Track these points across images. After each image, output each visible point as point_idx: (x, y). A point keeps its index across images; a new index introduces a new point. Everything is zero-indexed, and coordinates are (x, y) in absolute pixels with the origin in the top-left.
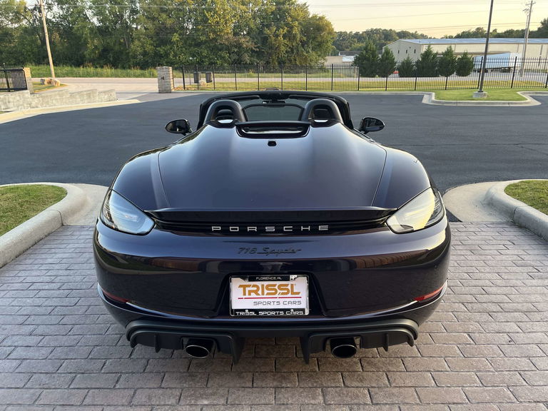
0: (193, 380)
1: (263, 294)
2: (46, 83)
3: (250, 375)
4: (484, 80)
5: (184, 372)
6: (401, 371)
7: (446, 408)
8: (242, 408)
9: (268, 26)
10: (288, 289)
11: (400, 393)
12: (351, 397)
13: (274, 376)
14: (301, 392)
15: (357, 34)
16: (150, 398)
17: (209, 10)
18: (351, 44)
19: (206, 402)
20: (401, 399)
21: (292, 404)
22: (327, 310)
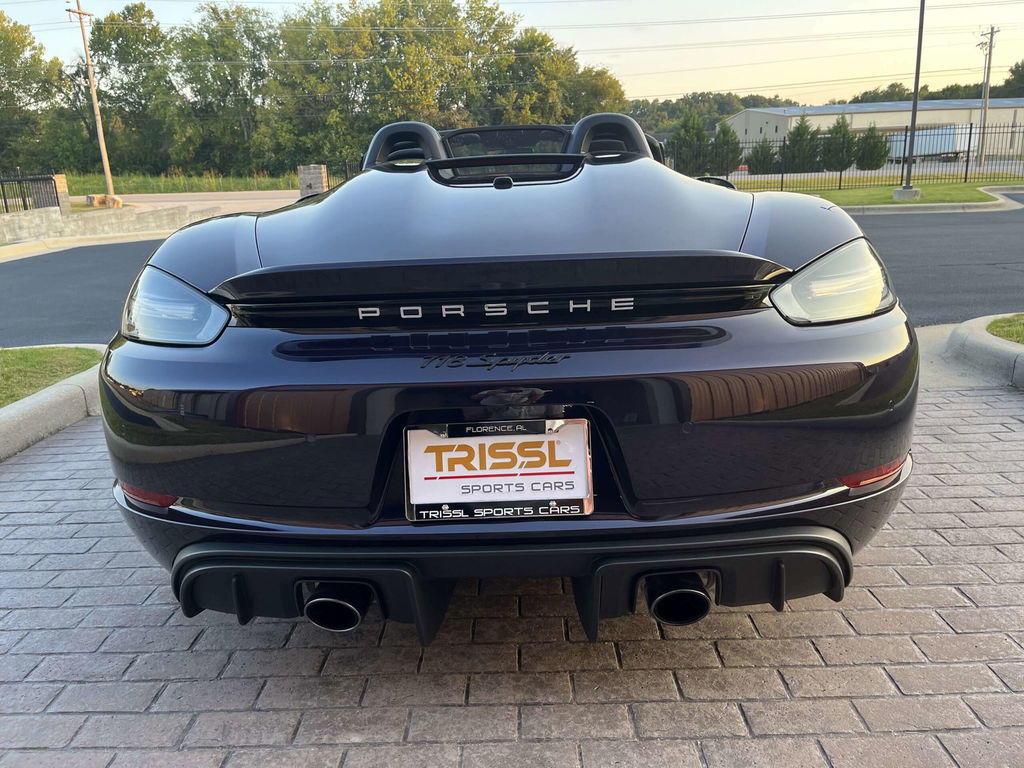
0: (329, 692)
1: (483, 466)
2: (96, 202)
3: (461, 681)
4: (912, 174)
5: (310, 677)
6: (813, 666)
7: (932, 740)
8: (442, 749)
9: (503, 91)
10: (541, 455)
11: (816, 711)
12: (700, 722)
13: (517, 680)
14: (582, 714)
15: (667, 103)
16: (225, 730)
17: (394, 66)
18: (657, 121)
19: (356, 739)
20: (819, 723)
21: (559, 739)
22: (634, 500)
